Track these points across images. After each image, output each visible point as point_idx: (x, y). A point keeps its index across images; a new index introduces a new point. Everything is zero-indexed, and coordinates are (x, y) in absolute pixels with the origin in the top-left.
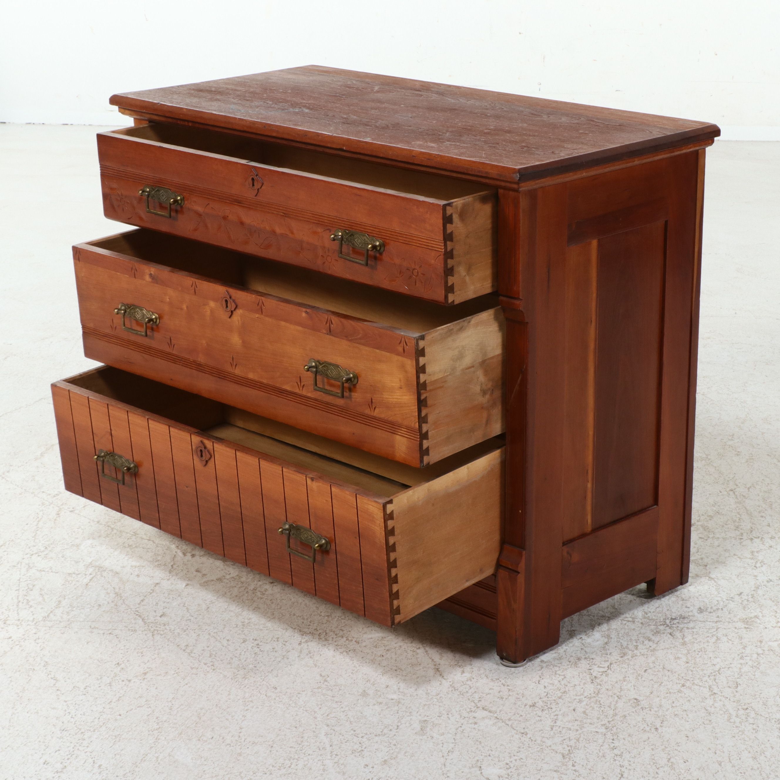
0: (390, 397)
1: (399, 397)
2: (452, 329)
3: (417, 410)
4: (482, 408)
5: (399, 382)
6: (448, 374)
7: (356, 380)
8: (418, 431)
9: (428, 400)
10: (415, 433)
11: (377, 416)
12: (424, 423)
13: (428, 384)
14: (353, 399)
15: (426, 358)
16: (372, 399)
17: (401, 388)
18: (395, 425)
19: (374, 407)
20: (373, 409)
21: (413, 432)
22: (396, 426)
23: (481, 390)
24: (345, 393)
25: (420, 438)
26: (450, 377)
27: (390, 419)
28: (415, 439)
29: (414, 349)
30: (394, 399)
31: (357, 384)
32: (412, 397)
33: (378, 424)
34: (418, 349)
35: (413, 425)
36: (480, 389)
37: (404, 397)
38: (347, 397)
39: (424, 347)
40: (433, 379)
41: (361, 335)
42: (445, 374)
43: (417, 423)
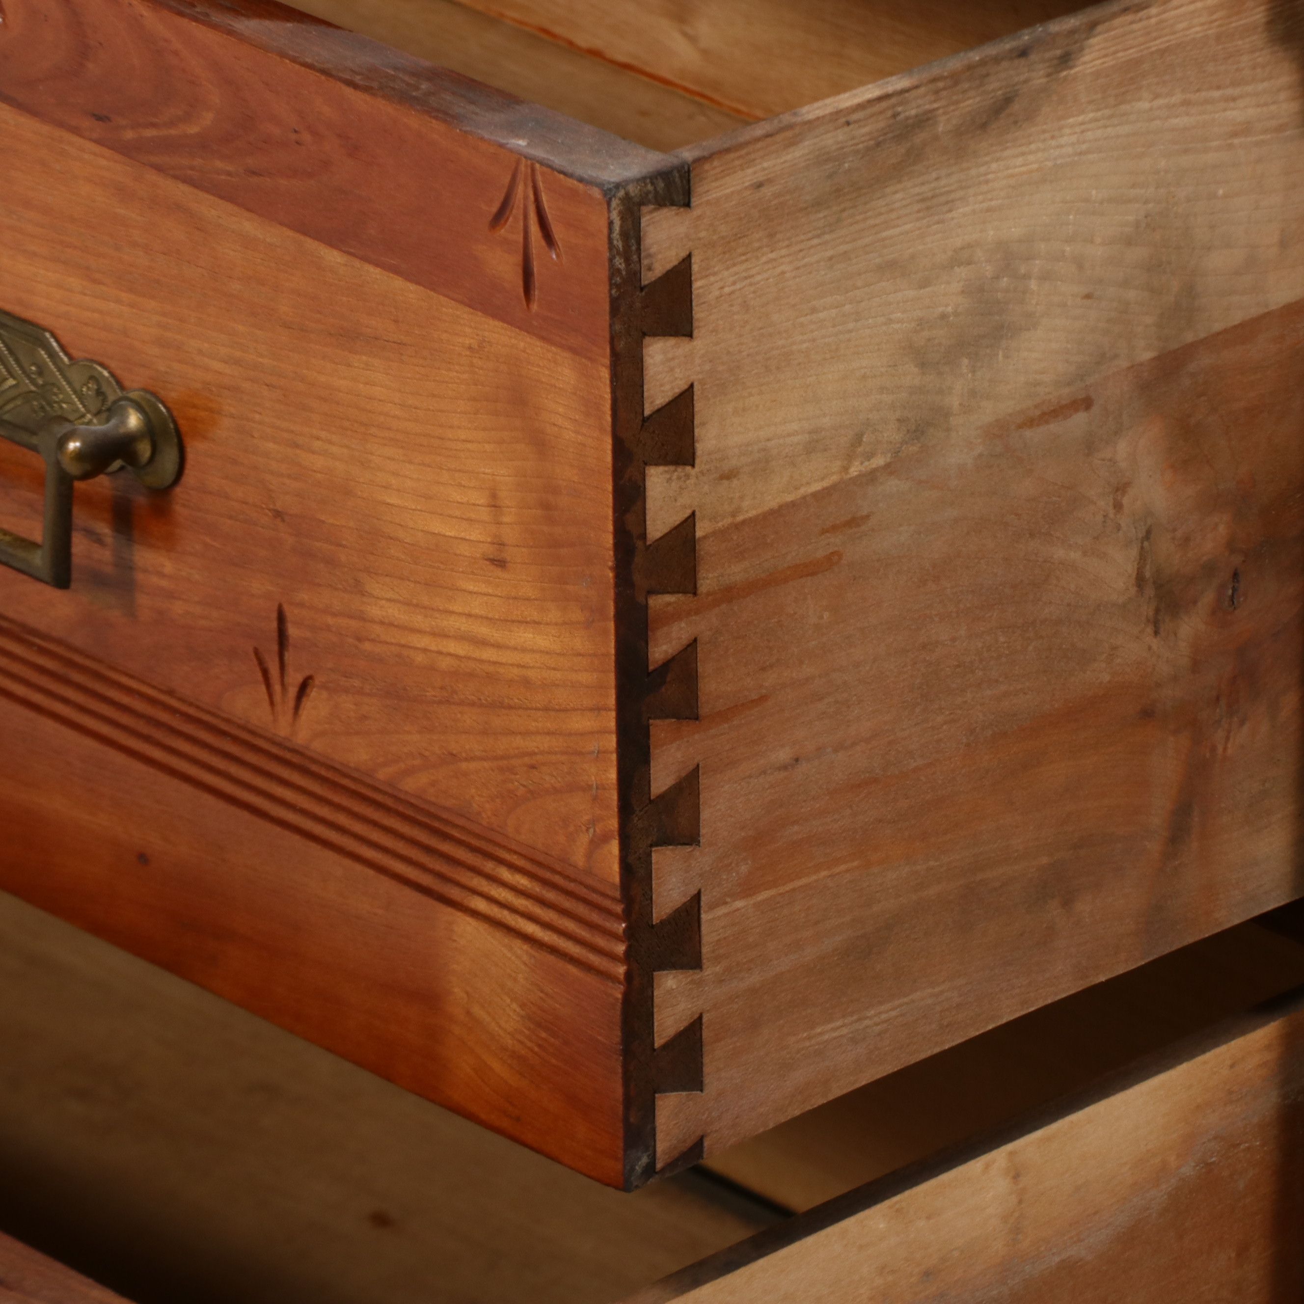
0: (418, 620)
1: (483, 630)
2: (925, 120)
3: (611, 742)
4: (1147, 714)
5: (484, 514)
6: (879, 461)
7: (169, 459)
8: (619, 908)
9: (706, 668)
10: (595, 917)
11: (318, 747)
12: (667, 840)
13: (706, 549)
14: (142, 600)
15: (700, 343)
16: (281, 618)
17: (500, 563)
18: (446, 837)
19: (295, 678)
20: (293, 692)
21: (581, 910)
22: (460, 842)
23: (1140, 581)
24: (79, 545)
25: (628, 957)
26: (893, 485)
27: (410, 785)
28: (594, 959)
29: (603, 273)
30: (444, 635)
31: (178, 490)
32: (579, 642)
33: (323, 811)
34: (634, 276)
35: (579, 858)
36: (1131, 569)
37: (525, 636)
38: (98, 580)
39: (687, 260)
40: (750, 510)
41: (208, 118)
42: (855, 470)
43: (614, 847)
